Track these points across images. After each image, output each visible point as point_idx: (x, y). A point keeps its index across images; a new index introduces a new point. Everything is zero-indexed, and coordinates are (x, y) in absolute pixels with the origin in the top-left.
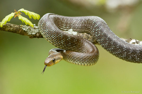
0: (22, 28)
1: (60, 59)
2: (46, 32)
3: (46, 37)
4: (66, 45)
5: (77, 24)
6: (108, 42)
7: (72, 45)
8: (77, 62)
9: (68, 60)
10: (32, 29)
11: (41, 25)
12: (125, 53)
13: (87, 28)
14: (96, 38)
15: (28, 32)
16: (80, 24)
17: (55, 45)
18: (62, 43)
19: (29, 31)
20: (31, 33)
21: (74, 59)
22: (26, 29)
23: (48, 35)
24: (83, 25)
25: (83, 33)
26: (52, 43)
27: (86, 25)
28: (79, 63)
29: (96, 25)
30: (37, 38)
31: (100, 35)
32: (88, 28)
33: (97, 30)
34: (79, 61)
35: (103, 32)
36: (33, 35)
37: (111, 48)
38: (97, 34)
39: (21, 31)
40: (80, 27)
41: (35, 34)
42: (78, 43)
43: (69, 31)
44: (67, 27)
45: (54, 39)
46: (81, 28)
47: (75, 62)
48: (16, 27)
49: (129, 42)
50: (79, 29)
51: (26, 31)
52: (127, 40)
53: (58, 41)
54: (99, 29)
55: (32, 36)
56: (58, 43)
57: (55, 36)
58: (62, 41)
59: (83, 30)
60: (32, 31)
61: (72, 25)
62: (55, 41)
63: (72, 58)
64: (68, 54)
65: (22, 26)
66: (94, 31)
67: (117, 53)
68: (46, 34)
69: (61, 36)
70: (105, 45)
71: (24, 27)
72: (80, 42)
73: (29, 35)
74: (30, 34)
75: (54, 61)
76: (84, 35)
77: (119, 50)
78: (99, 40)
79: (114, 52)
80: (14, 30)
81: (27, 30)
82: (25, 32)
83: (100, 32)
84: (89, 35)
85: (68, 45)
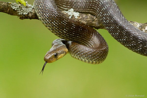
0: (10, 7)
1: (65, 53)
2: (46, 17)
3: (44, 23)
4: (68, 35)
5: (80, 3)
6: (118, 31)
7: (76, 35)
8: (83, 58)
9: (72, 54)
10: (24, 8)
11: (39, 7)
12: (141, 46)
13: (92, 9)
14: (104, 24)
15: (18, 11)
16: (84, 3)
17: (55, 33)
18: (65, 32)
19: (20, 10)
20: (21, 12)
21: (81, 54)
22: (16, 7)
23: (48, 20)
24: (87, 4)
25: (87, 14)
26: (52, 30)
27: (91, 4)
28: (87, 60)
29: (104, 8)
30: (29, 19)
31: (110, 22)
32: (94, 9)
33: (105, 15)
34: (86, 57)
35: (113, 18)
36: (24, 15)
37: (123, 39)
38: (105, 21)
39: (10, 10)
40: (84, 6)
41: (27, 14)
42: (83, 33)
43: (69, 11)
44: (68, 6)
45: (55, 26)
46: (85, 8)
47: (82, 58)
48: (3, 4)
49: (145, 27)
50: (82, 9)
51: (16, 10)
52: (142, 24)
53: (59, 30)
54: (107, 14)
55: (23, 17)
56: (59, 32)
57: (57, 23)
58: (65, 30)
59: (87, 10)
60: (24, 10)
61: (74, 3)
62: (55, 29)
63: (77, 53)
64: (73, 46)
65: (11, 4)
66: (101, 15)
67: (130, 45)
68: (45, 19)
69: (64, 23)
70: (115, 34)
71: (13, 5)
72: (85, 32)
73: (19, 15)
74: (21, 14)
75: (56, 56)
76: (88, 17)
77: (133, 42)
78: (108, 27)
79: (126, 43)
80: (1, 8)
81: (18, 8)
82: (14, 12)
83: (109, 18)
84: (94, 17)
85: (71, 35)
